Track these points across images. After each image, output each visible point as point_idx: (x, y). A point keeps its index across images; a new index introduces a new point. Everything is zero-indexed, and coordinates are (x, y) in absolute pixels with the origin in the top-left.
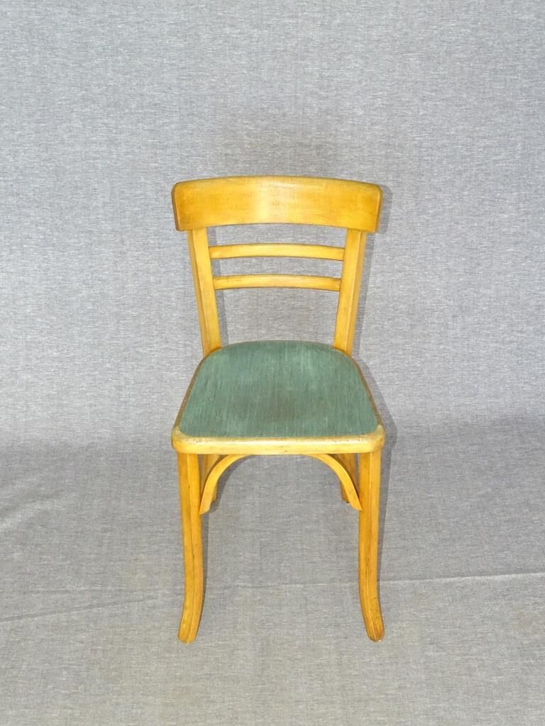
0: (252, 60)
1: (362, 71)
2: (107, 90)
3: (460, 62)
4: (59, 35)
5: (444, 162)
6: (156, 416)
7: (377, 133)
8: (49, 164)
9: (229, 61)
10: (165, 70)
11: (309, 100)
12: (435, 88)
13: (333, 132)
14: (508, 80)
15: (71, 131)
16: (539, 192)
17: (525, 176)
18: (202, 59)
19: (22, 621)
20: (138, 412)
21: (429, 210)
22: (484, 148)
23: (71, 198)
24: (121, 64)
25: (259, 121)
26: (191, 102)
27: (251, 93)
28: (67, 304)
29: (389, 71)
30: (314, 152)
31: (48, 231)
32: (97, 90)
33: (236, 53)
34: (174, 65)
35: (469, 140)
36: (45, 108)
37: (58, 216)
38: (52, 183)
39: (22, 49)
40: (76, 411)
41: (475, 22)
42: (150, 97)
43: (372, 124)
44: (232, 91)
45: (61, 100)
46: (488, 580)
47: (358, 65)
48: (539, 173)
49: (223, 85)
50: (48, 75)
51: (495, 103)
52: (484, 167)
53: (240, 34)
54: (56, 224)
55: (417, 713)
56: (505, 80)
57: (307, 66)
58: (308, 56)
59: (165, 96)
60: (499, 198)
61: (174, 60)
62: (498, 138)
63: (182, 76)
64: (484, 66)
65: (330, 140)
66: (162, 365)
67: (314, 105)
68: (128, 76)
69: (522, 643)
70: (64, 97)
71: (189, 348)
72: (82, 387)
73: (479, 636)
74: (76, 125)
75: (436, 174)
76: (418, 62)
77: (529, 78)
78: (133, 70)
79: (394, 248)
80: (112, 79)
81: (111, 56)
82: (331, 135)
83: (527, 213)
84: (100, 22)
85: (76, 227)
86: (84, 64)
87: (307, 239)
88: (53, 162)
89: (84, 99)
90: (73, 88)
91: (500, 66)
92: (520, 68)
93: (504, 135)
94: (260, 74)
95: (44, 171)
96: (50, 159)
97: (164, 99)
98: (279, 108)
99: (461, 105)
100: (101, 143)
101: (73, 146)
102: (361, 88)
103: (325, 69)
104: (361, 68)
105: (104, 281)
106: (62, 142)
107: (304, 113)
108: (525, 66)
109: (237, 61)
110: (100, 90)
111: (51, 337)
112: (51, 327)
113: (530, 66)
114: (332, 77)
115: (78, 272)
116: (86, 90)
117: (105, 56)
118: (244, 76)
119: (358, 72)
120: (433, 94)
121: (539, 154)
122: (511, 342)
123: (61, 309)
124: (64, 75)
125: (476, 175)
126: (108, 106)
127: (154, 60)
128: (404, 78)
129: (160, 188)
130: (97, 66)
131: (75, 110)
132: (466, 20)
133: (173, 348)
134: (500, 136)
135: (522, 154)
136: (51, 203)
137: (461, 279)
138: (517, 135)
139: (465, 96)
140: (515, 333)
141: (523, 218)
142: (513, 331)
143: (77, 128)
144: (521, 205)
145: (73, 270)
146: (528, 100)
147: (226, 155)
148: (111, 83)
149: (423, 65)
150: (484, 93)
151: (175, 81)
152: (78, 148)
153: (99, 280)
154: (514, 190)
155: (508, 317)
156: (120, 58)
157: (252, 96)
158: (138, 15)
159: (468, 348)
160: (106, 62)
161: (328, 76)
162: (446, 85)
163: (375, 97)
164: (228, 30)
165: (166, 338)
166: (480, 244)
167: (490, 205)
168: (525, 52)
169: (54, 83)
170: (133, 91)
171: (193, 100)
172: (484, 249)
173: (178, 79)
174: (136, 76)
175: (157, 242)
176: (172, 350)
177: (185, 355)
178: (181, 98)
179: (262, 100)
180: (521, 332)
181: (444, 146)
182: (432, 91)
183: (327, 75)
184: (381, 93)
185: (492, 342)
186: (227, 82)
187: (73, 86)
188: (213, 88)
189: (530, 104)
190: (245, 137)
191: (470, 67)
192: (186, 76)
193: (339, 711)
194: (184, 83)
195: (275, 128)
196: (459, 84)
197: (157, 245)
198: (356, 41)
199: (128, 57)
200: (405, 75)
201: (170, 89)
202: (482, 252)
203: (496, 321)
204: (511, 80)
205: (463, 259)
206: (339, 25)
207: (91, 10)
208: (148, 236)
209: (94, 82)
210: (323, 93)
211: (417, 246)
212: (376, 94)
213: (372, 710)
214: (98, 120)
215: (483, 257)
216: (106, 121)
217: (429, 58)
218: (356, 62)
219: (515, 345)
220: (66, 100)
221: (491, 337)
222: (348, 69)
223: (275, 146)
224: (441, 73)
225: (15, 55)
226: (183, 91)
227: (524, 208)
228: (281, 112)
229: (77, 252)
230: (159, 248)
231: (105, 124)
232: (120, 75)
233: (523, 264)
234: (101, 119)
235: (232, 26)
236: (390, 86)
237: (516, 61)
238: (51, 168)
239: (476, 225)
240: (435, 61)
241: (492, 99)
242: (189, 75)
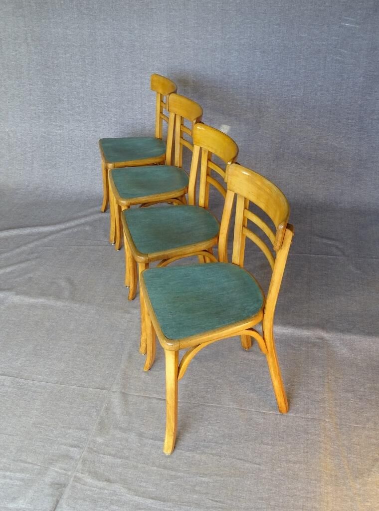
0: (195, 52)
4: (124, 42)
5: (271, 96)
7: (244, 83)
9: (186, 53)
12: (267, 64)
16: (311, 110)
22: (287, 90)
31: (118, 118)
32: (137, 63)
34: (165, 53)
35: (281, 87)
39: (111, 47)
41: (283, 37)
43: (242, 79)
53: (191, 41)
57: (216, 55)
65: (225, 85)
74: (129, 76)
78: (151, 55)
83: (305, 119)
84: (139, 36)
89: (133, 66)
90: (129, 62)
93: (296, 85)
94: (198, 58)
96: (120, 89)
98: (205, 72)
104: (237, 56)
106: (124, 83)
108: (304, 56)
109: (189, 52)
114: (226, 59)
116: (134, 63)
118: (192, 58)
121: (311, 93)
122: (297, 173)
125: (284, 102)
132: (279, 36)
134: (294, 85)
148: (142, 60)
149: (262, 55)
150: (287, 67)
151: (166, 60)
156: (146, 50)
158: (153, 34)
160: (141, 52)
161: (224, 59)
163: (242, 68)
164: (186, 40)
168: (304, 50)
174: (151, 58)
179: (198, 68)
180: (301, 169)
181: (271, 89)
184: (245, 66)
186: (185, 61)
189: (306, 72)
190: (192, 83)
191: (281, 56)
194: (169, 61)
198: (235, 45)
204: (298, 62)
206: (229, 38)
207: (136, 32)
209: (136, 60)
217: (264, 52)
218: (235, 53)
219: (298, 174)
222: (232, 56)
224: (269, 58)
225: (109, 49)
235: (187, 38)
238: (120, 93)
241: (291, 70)
242: (171, 58)
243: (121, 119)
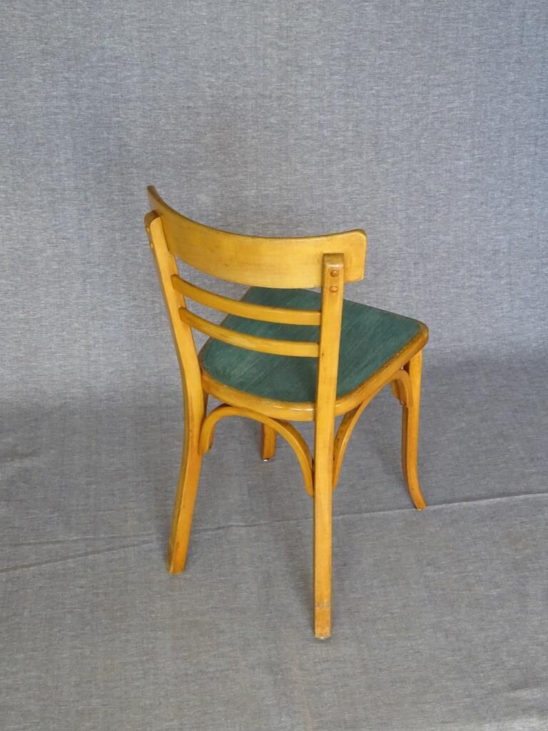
0: (212, 12)
1: (320, 21)
2: (66, 43)
3: (415, 11)
5: (401, 111)
6: (128, 374)
7: (336, 83)
8: (8, 121)
9: (188, 12)
10: (125, 22)
11: (269, 50)
13: (294, 83)
14: (460, 28)
15: (31, 86)
16: (492, 138)
17: (478, 123)
18: (163, 11)
19: (18, 572)
20: (110, 371)
21: (388, 158)
22: (439, 96)
23: (33, 155)
24: (81, 17)
25: (220, 73)
26: (152, 54)
27: (212, 45)
28: (31, 265)
29: (346, 21)
30: (275, 104)
31: (10, 190)
32: (56, 44)
33: (196, 4)
34: (134, 16)
35: (425, 88)
36: (4, 63)
37: (19, 173)
38: (12, 140)
40: (46, 373)
42: (112, 49)
43: (331, 74)
44: (193, 42)
45: (20, 54)
46: (474, 505)
47: (316, 15)
48: (491, 120)
49: (183, 37)
50: (6, 29)
51: (448, 51)
52: (439, 115)
54: (18, 182)
55: (423, 627)
56: (457, 28)
57: (267, 17)
58: (267, 7)
59: (126, 49)
60: (455, 145)
61: (134, 11)
62: (451, 86)
63: (143, 28)
64: (437, 15)
65: (290, 91)
66: (131, 323)
67: (275, 56)
68: (89, 29)
69: (514, 559)
70: (23, 52)
71: (157, 305)
72: (51, 348)
73: (474, 554)
74: (36, 80)
75: (393, 123)
76: (374, 11)
77: (480, 26)
78: (93, 22)
79: (356, 198)
80: (72, 32)
81: (71, 8)
82: (291, 85)
83: (481, 160)
85: (38, 185)
86: (43, 17)
87: (271, 191)
88: (14, 118)
89: (43, 52)
90: (32, 42)
91: (452, 15)
92: (471, 16)
93: (458, 83)
94: (221, 25)
95: (4, 127)
96: (10, 115)
97: (125, 52)
98: (239, 60)
99: (416, 54)
100: (62, 98)
101: (33, 101)
102: (320, 38)
103: (284, 19)
104: (319, 18)
105: (69, 239)
106: (23, 97)
107: (264, 64)
108: (476, 14)
109: (197, 12)
110: (60, 43)
111: (16, 299)
112: (16, 288)
113: (480, 15)
114: (291, 27)
115: (42, 231)
116: (46, 44)
117: (65, 8)
118: (204, 27)
119: (317, 23)
120: (390, 43)
121: (491, 101)
122: (471, 287)
123: (26, 269)
124: (22, 29)
125: (432, 123)
126: (68, 60)
127: (115, 12)
128: (361, 27)
129: (123, 143)
130: (57, 18)
131: (35, 64)
133: (141, 305)
134: (454, 84)
135: (475, 102)
136: (11, 161)
137: (421, 227)
138: (470, 83)
139: (420, 44)
140: (473, 278)
141: (478, 165)
142: (472, 276)
143: (37, 83)
144: (476, 152)
145: (36, 229)
146: (479, 48)
147: (189, 107)
148: (71, 36)
149: (379, 14)
150: (437, 41)
151: (136, 34)
152: (39, 104)
153: (63, 239)
154: (468, 137)
155: (467, 262)
157: (213, 47)
159: (430, 294)
160: (65, 14)
161: (288, 27)
162: (402, 34)
163: (333, 47)
165: (133, 296)
166: (437, 191)
167: (445, 153)
169: (12, 37)
170: (93, 43)
171: (154, 52)
172: (442, 196)
173: (139, 31)
174: (96, 28)
175: (121, 198)
176: (140, 307)
177: (153, 312)
178: (142, 51)
179: (223, 51)
180: (480, 277)
181: (401, 95)
182: (387, 41)
183: (286, 25)
184: (338, 43)
185: (453, 288)
186: (188, 34)
187: (33, 40)
188: (174, 39)
189: (481, 52)
190: (207, 89)
191: (423, 16)
192: (147, 28)
193: (348, 632)
194: (145, 36)
195: (236, 80)
196: (414, 33)
197: (122, 202)
199: (88, 9)
200: (361, 24)
201: (131, 41)
202: (440, 199)
203: (456, 267)
204: (463, 28)
205: (422, 207)
208: (112, 192)
209: (53, 36)
210: (282, 44)
211: (378, 195)
212: (333, 44)
213: (380, 628)
214: (59, 75)
215: (441, 205)
216: (66, 75)
218: (315, 12)
219: (474, 290)
220: (25, 54)
221: (451, 283)
222: (307, 19)
223: (236, 98)
224: (396, 22)
226: (144, 43)
227: (478, 154)
228: (242, 64)
229: (40, 211)
230: (124, 204)
231: (66, 78)
232: (79, 28)
233: (479, 210)
234: (61, 72)
236: (347, 36)
237: (467, 10)
238: (11, 125)
239: (433, 172)
240: (391, 10)
241: (445, 47)
242: (150, 27)
243: (19, 192)
